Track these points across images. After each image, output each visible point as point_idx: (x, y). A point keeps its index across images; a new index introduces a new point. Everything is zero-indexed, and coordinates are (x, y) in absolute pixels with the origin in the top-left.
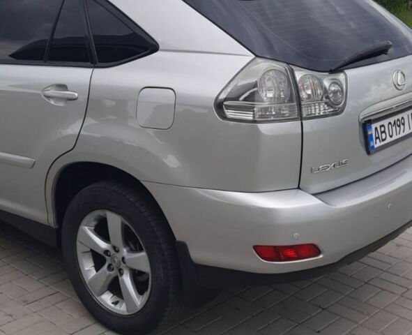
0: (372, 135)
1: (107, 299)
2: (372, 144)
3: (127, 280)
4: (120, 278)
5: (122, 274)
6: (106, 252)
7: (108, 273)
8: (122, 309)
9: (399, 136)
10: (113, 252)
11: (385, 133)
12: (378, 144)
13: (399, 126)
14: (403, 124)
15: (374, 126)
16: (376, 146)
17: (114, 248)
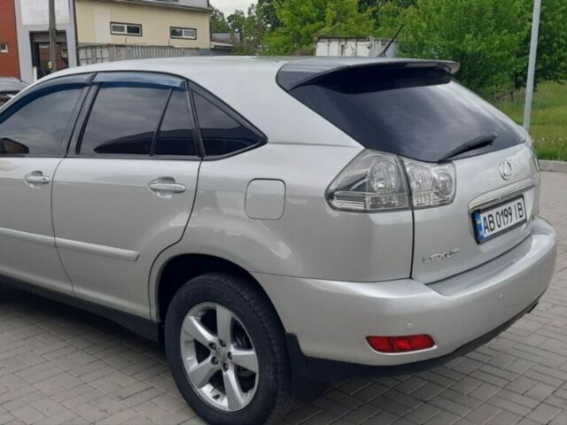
0: (480, 224)
1: (207, 391)
2: (481, 233)
3: (230, 375)
4: (224, 373)
5: (226, 370)
6: (212, 344)
7: (212, 366)
8: (223, 403)
9: (506, 226)
10: (218, 345)
11: (493, 222)
12: (487, 234)
13: (507, 216)
14: (511, 214)
15: (482, 216)
16: (485, 236)
17: (221, 342)
